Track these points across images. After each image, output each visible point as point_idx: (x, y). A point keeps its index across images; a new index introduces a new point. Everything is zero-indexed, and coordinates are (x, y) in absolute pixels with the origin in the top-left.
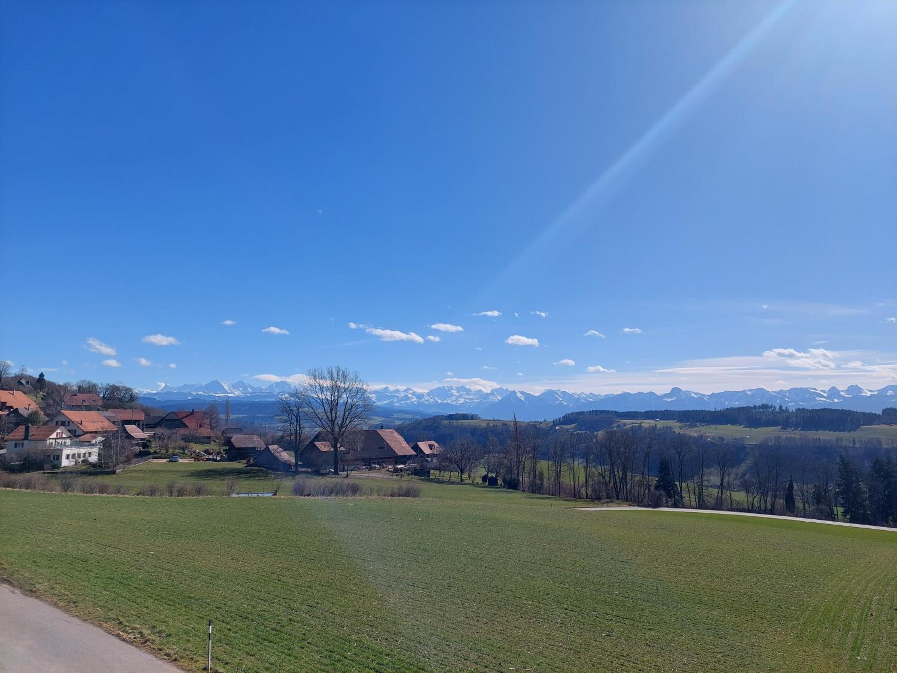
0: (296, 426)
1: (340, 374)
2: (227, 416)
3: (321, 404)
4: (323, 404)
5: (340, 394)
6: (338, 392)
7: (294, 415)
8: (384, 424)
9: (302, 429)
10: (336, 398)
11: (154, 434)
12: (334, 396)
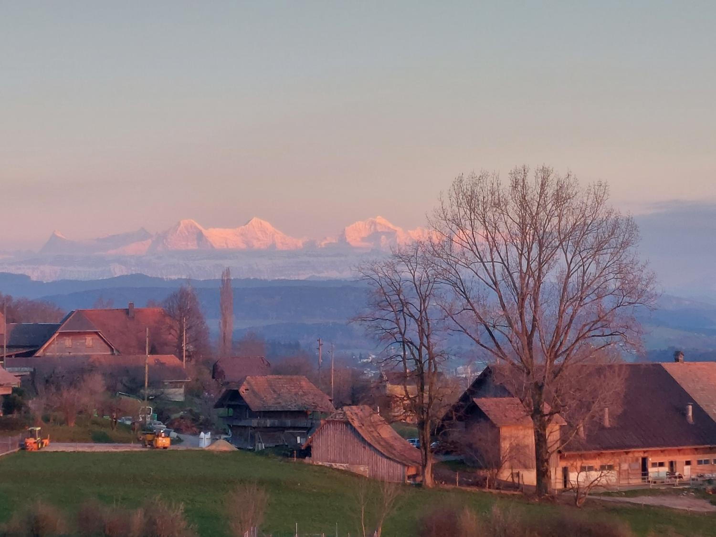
0: (419, 350)
1: (550, 195)
2: (225, 322)
3: (491, 282)
4: (495, 283)
5: (546, 252)
6: (541, 246)
7: (412, 316)
8: (682, 347)
9: (436, 359)
10: (534, 265)
11: (33, 374)
12: (528, 260)
